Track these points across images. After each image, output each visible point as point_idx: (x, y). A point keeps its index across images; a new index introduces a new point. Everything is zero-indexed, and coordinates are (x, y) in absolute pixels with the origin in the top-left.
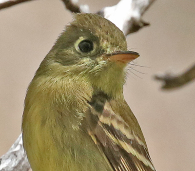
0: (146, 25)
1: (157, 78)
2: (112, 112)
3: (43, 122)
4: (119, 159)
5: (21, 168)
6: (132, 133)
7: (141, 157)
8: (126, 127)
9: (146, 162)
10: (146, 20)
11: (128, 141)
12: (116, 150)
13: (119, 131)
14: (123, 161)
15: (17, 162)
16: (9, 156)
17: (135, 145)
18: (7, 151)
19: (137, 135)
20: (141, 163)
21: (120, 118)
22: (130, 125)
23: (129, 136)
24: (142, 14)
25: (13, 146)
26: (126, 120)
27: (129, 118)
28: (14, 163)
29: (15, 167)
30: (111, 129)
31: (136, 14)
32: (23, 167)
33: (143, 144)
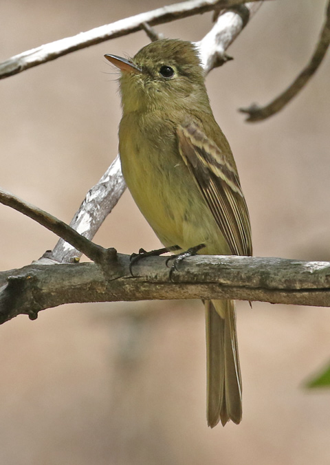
0: (230, 59)
1: (242, 111)
2: (205, 137)
3: (138, 150)
4: (208, 181)
5: (111, 198)
6: (223, 159)
7: (230, 183)
8: (218, 152)
9: (235, 189)
10: (229, 54)
11: (218, 166)
12: (206, 172)
13: (210, 155)
14: (212, 183)
15: (106, 193)
16: (99, 187)
17: (225, 171)
18: (98, 182)
19: (229, 162)
20: (230, 188)
21: (212, 143)
22: (223, 151)
23: (219, 161)
24: (226, 49)
25: (102, 178)
26: (219, 145)
27: (222, 145)
28: (104, 194)
29: (105, 198)
30: (202, 152)
31: (220, 49)
32: (113, 197)
33: (233, 171)
